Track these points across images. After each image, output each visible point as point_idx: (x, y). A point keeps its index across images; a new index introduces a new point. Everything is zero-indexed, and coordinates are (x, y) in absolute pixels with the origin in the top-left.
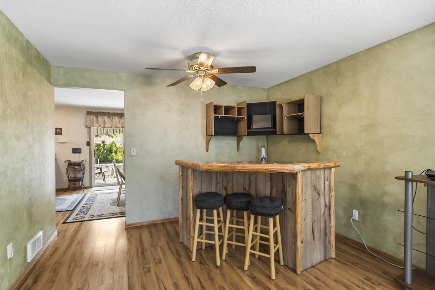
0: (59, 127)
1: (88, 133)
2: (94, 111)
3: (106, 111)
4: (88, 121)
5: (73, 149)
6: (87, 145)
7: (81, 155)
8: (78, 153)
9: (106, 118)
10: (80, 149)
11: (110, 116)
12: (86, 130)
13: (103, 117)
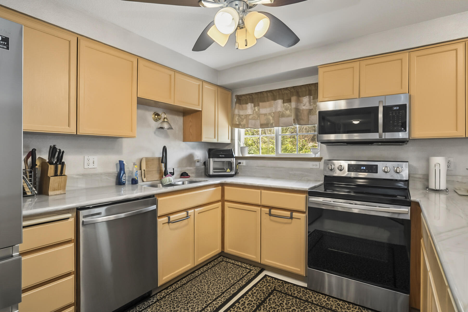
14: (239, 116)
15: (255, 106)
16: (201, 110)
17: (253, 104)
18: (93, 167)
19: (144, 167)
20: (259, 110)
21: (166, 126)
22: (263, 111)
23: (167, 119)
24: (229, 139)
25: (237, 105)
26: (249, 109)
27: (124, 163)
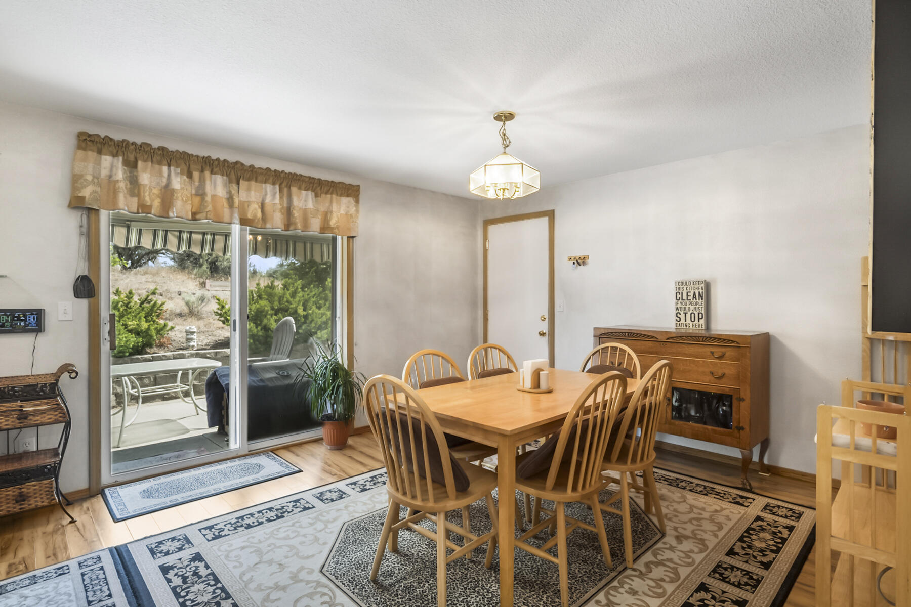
1: (81, 234)
2: (117, 136)
3: (172, 146)
4: (89, 178)
6: (79, 294)
7: (42, 338)
8: (25, 330)
9: (177, 174)
10: (39, 314)
11: (192, 167)
12: (72, 221)
13: (160, 173)
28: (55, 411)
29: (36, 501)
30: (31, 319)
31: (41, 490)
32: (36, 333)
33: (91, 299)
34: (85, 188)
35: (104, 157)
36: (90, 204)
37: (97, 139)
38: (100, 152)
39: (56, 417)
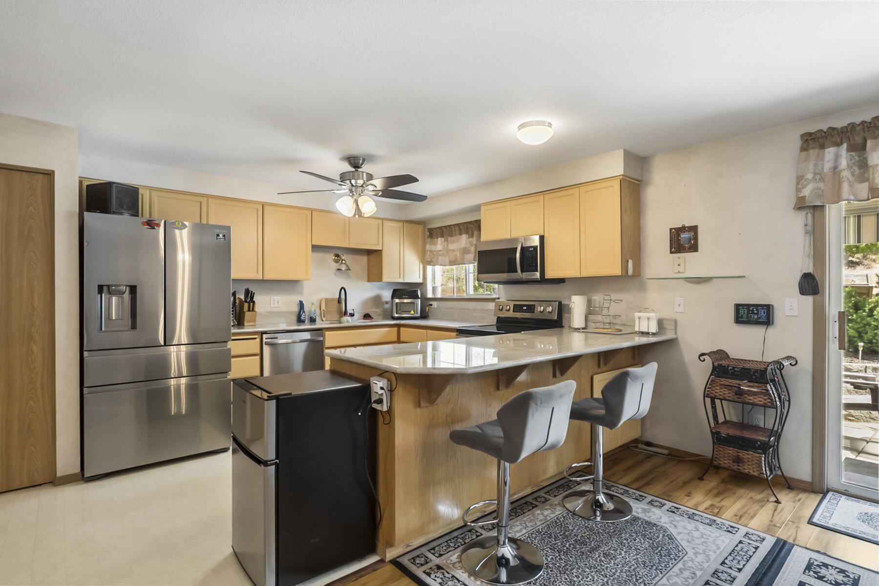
0: (688, 224)
1: (807, 232)
2: (840, 123)
4: (810, 176)
5: (738, 307)
6: (803, 291)
7: (771, 330)
8: (757, 323)
10: (768, 308)
12: (798, 221)
14: (431, 251)
15: (445, 241)
16: (381, 249)
17: (443, 239)
18: (278, 306)
19: (323, 307)
20: (447, 245)
21: (344, 268)
22: (452, 247)
23: (345, 261)
24: (420, 278)
25: (429, 239)
26: (439, 244)
27: (304, 302)
28: (765, 396)
29: (749, 469)
30: (763, 313)
31: (753, 461)
32: (766, 326)
33: (816, 297)
34: (805, 187)
35: (827, 150)
36: (810, 202)
37: (818, 135)
38: (822, 147)
39: (765, 402)
